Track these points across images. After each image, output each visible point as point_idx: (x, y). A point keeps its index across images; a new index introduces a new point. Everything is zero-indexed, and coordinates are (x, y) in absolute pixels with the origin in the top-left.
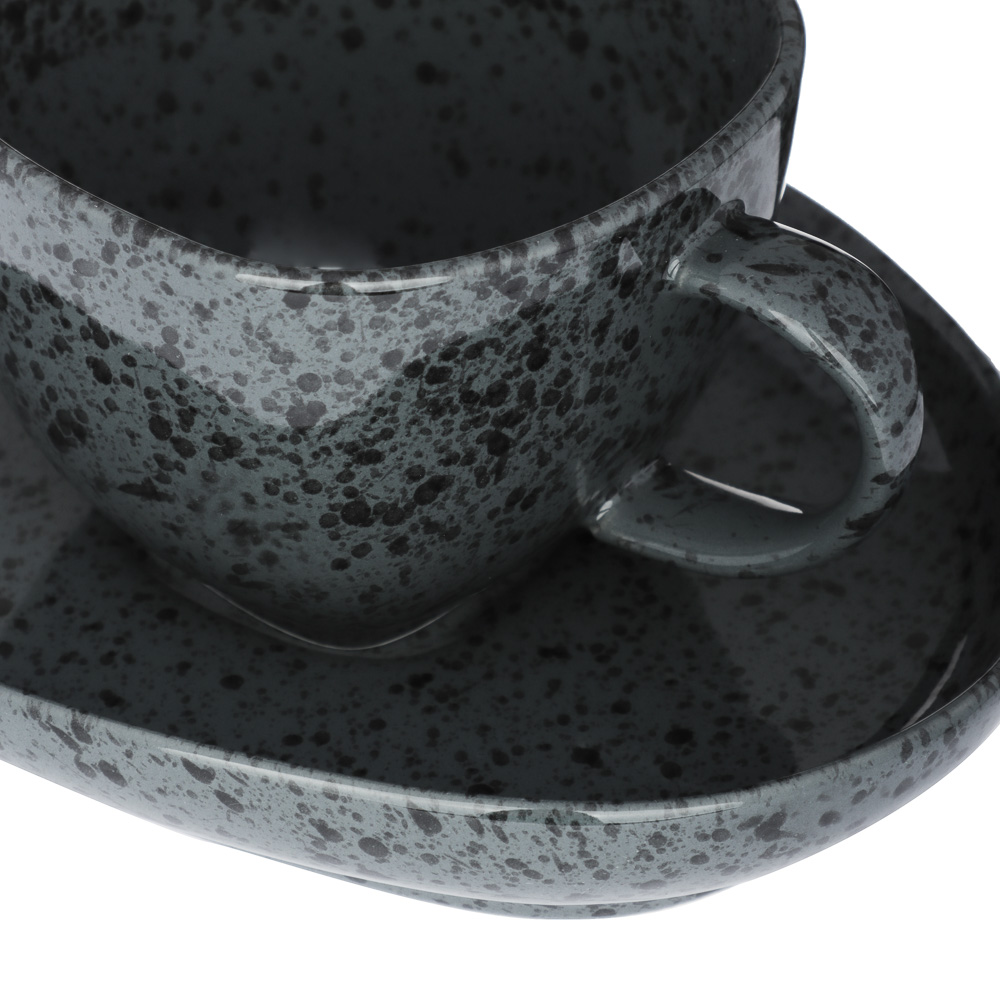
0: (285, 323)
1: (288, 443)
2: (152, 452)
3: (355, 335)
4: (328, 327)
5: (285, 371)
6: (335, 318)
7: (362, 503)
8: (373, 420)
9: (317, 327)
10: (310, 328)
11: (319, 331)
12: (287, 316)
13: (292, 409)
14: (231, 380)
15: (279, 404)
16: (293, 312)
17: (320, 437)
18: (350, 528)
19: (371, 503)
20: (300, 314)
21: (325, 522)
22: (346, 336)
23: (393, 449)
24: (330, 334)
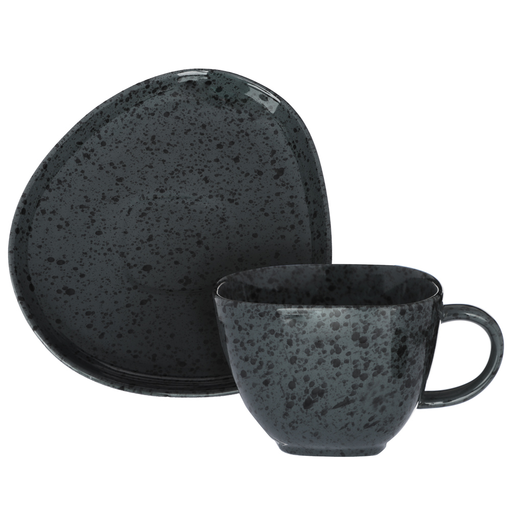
0: (400, 321)
1: (397, 362)
2: (352, 384)
3: (414, 321)
4: (409, 320)
5: (399, 337)
6: (411, 316)
7: (410, 379)
8: (416, 349)
9: (407, 320)
10: (406, 321)
11: (408, 321)
12: (400, 318)
13: (399, 349)
14: (383, 345)
15: (396, 348)
16: (402, 316)
17: (404, 357)
18: (406, 389)
19: (412, 378)
20: (403, 317)
21: (402, 388)
22: (413, 322)
23: (418, 359)
24: (410, 321)
